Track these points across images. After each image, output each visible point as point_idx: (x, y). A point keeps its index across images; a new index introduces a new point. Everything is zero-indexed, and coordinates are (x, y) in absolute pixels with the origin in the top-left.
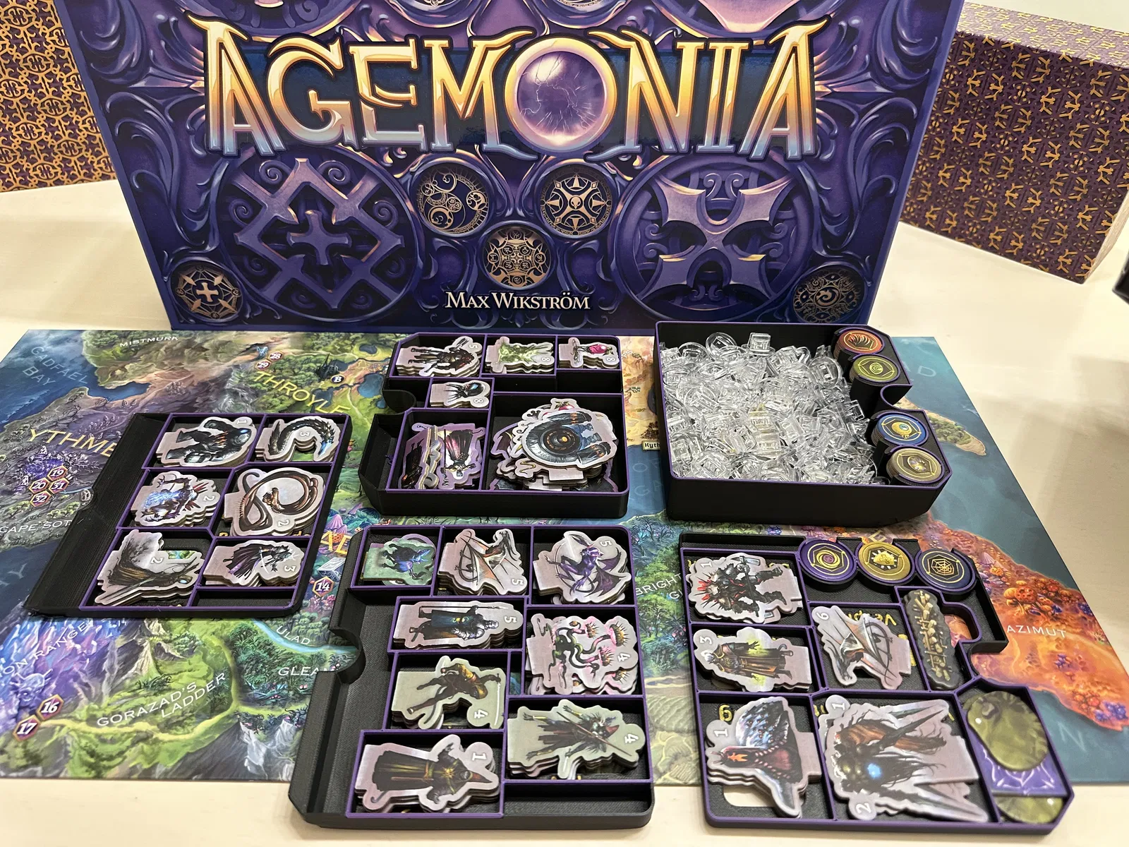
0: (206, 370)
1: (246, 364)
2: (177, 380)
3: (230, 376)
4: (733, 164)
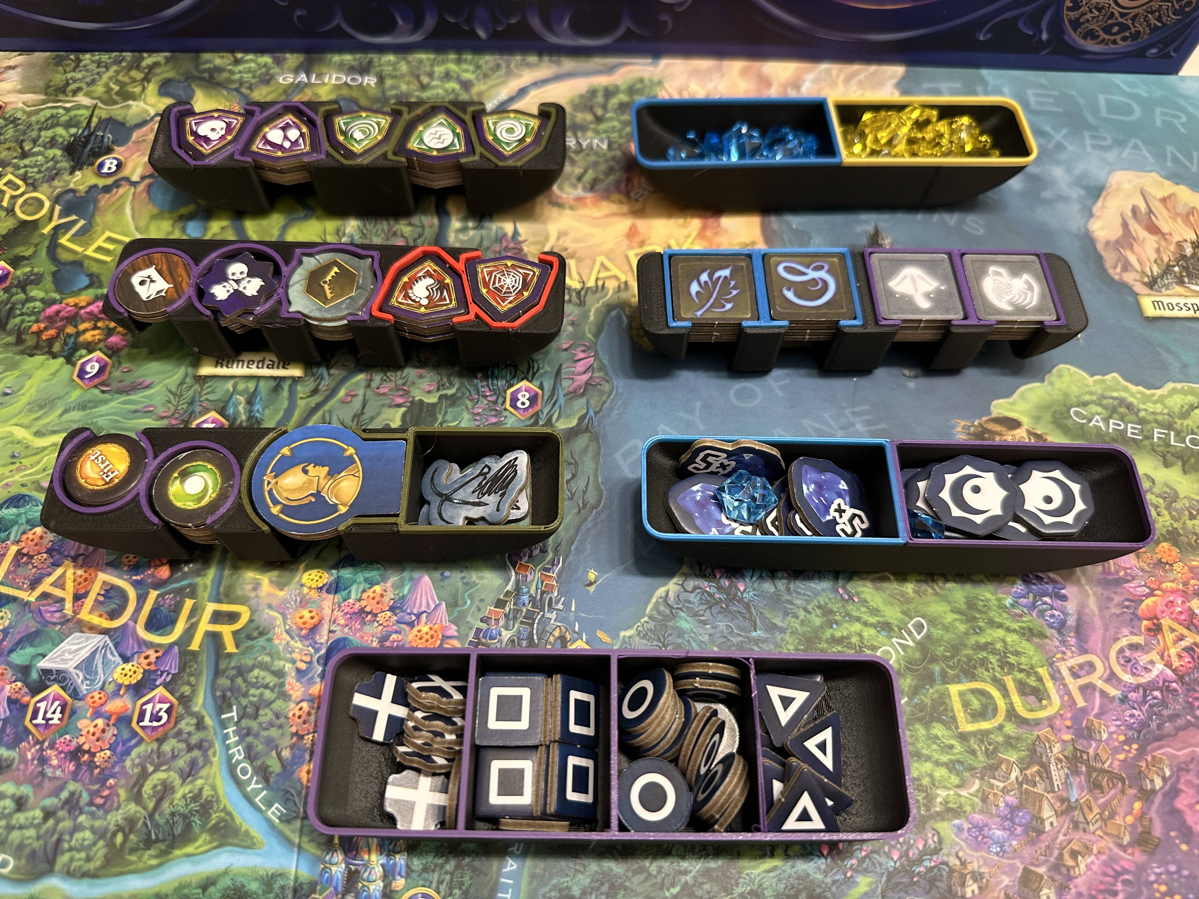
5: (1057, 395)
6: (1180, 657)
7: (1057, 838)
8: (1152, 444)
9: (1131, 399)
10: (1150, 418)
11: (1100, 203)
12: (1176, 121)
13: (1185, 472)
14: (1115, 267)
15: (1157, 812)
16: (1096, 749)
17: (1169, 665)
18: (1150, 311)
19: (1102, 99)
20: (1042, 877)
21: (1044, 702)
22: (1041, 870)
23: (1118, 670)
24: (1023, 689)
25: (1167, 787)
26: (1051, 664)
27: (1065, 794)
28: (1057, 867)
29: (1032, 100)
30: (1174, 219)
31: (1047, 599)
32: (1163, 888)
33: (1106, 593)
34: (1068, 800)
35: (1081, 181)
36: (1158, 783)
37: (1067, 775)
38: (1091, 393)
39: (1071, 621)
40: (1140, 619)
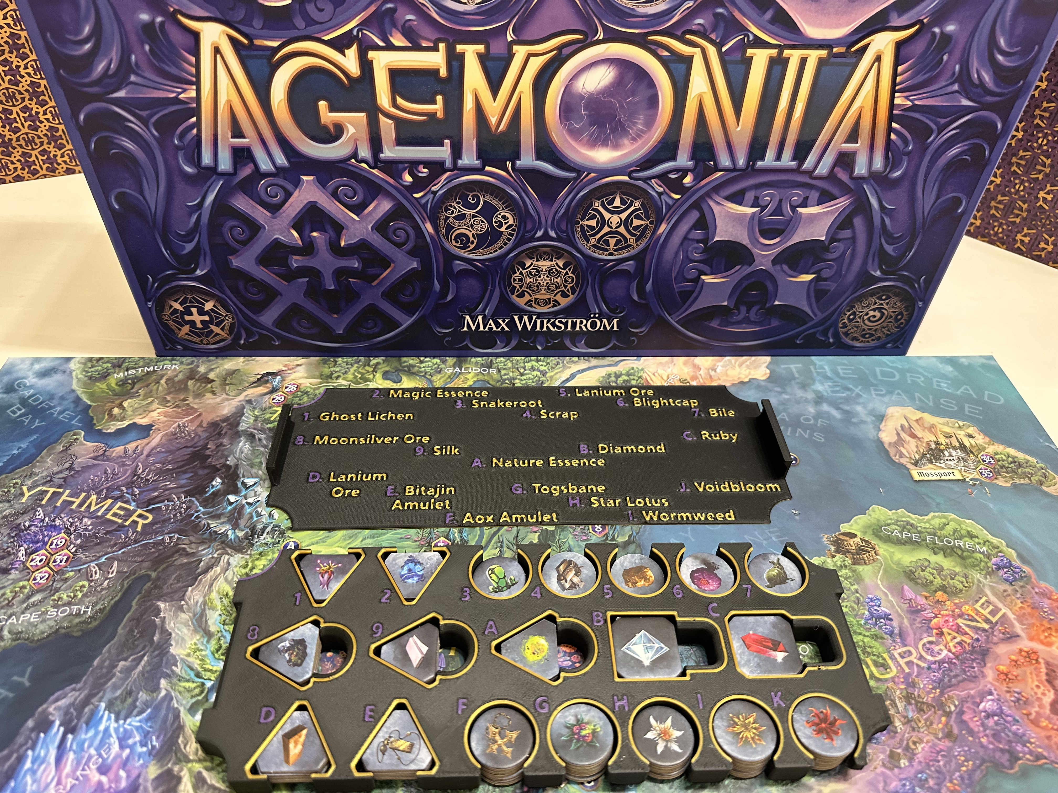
0: (215, 408)
1: (260, 399)
2: (184, 420)
3: (243, 414)
4: (793, 181)
5: (873, 521)
6: (955, 647)
7: (904, 735)
8: (927, 544)
9: (912, 522)
10: (924, 530)
11: (883, 424)
12: (918, 380)
13: (945, 557)
14: (896, 456)
15: (955, 722)
16: (919, 692)
17: (950, 651)
18: (917, 477)
19: (878, 370)
20: (899, 754)
21: (888, 670)
22: (899, 751)
23: (924, 654)
24: (876, 664)
25: (958, 710)
26: (889, 652)
27: (905, 714)
28: (907, 748)
29: (841, 372)
30: (924, 430)
31: (882, 620)
32: (963, 758)
33: (912, 617)
34: (907, 717)
35: (872, 413)
36: (953, 708)
37: (905, 706)
38: (891, 519)
39: (896, 631)
40: (932, 629)
